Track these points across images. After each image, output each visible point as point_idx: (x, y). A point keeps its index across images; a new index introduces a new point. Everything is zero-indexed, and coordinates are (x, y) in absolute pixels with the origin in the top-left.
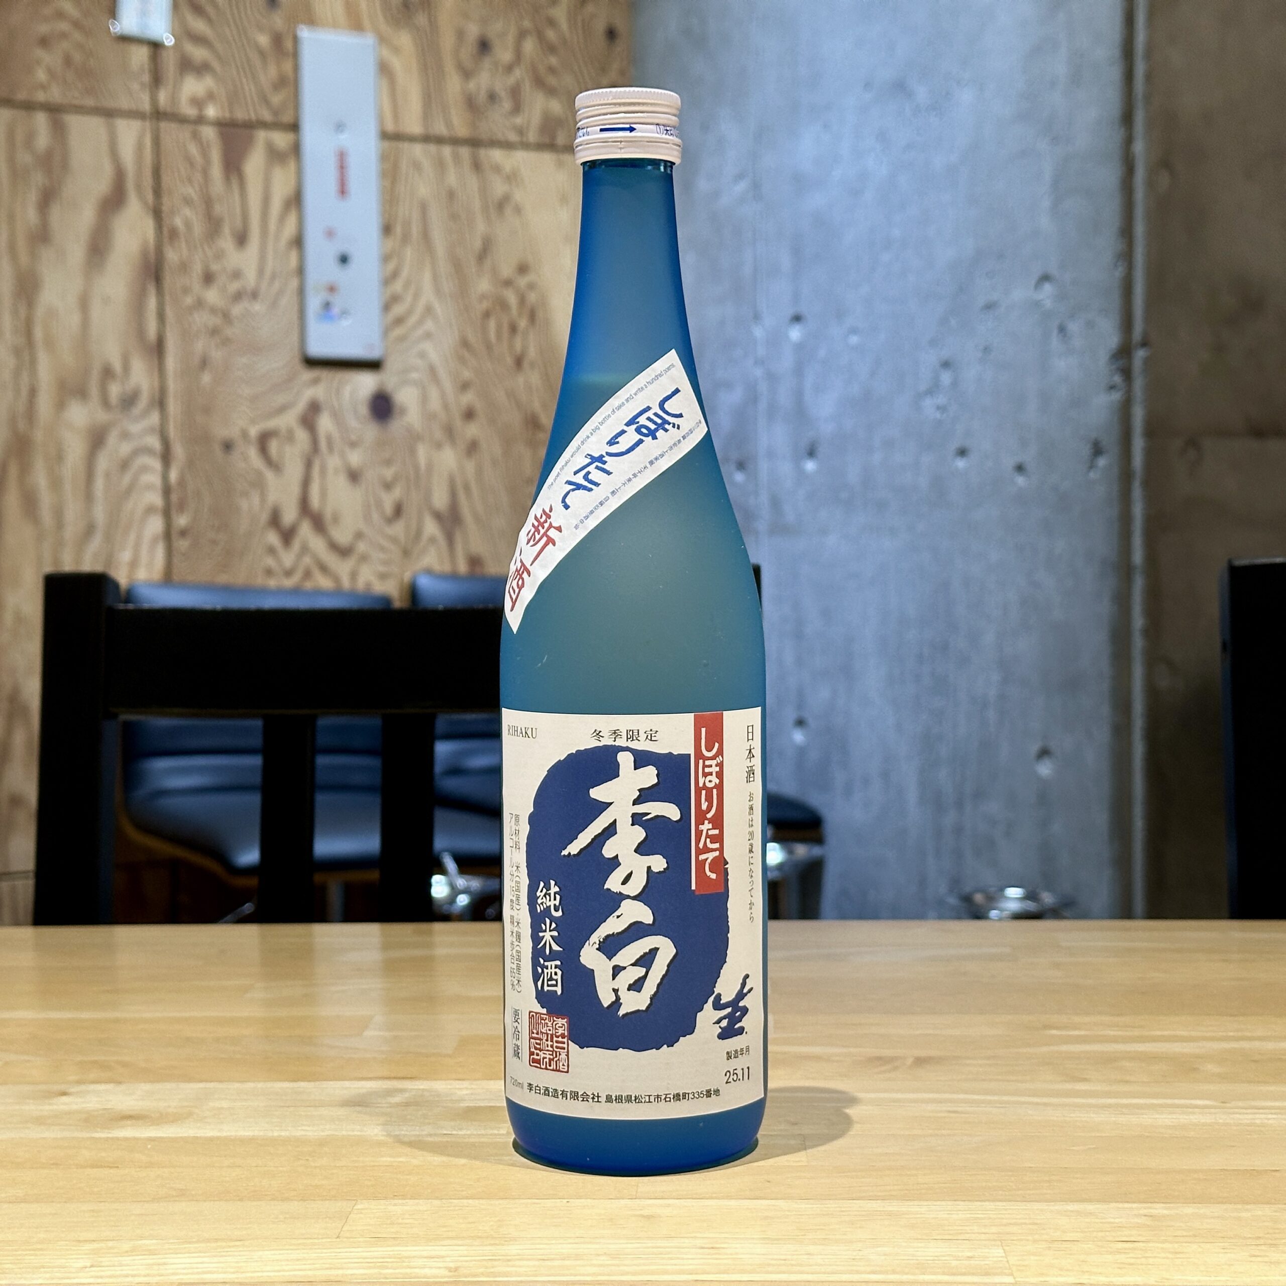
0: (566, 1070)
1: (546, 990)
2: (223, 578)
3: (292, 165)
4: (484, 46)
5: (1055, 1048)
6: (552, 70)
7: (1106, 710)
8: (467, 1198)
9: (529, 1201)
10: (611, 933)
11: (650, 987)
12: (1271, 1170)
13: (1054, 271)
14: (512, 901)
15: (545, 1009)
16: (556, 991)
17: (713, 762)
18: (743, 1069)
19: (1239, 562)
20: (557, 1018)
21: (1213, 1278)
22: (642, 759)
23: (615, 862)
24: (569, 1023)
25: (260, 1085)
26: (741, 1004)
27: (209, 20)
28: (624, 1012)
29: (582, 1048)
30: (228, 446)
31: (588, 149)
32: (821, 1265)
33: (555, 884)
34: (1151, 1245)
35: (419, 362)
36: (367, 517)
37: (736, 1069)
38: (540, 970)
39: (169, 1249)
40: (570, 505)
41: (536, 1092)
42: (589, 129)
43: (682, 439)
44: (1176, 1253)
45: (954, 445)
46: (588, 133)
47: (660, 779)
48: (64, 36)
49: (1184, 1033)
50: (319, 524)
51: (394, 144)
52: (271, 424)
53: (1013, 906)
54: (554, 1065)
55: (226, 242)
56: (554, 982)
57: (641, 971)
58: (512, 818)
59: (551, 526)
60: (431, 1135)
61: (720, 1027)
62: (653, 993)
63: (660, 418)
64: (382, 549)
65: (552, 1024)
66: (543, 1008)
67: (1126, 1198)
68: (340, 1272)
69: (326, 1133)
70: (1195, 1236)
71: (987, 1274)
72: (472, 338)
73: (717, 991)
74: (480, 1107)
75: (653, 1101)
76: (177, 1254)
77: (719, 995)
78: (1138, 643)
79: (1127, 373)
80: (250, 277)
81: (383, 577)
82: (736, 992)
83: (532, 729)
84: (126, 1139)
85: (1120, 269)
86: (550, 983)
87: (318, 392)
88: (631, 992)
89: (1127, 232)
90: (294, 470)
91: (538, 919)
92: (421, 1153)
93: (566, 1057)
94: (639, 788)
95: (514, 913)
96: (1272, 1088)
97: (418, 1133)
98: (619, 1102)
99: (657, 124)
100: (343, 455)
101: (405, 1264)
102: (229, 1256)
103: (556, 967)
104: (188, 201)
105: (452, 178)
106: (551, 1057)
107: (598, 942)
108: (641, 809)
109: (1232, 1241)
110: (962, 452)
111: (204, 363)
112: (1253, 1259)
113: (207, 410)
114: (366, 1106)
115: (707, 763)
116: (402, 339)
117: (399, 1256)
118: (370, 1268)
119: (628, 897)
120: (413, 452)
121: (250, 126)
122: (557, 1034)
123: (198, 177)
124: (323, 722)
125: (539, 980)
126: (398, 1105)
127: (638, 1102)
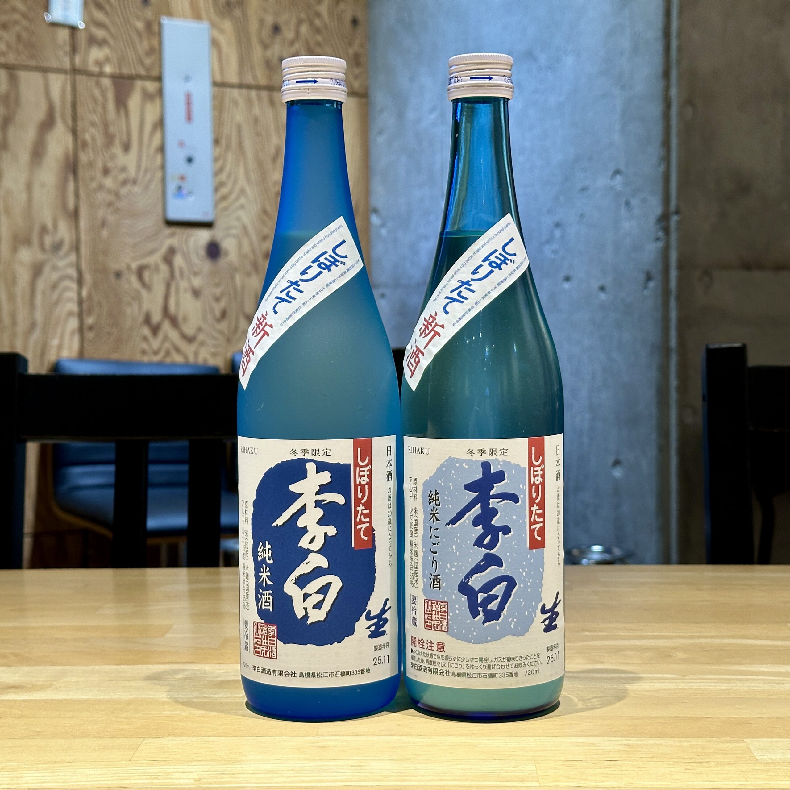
0: (275, 658)
1: (263, 608)
2: (115, 356)
3: (158, 102)
4: (276, 29)
5: (585, 643)
6: (319, 44)
7: (654, 437)
8: (213, 736)
9: (251, 738)
10: (302, 573)
11: (327, 606)
12: (707, 717)
13: (622, 168)
14: (244, 554)
15: (263, 620)
16: (269, 609)
17: (366, 469)
18: (385, 656)
19: (712, 346)
20: (270, 626)
21: (660, 783)
22: (321, 467)
23: (305, 530)
24: (277, 629)
25: (97, 667)
26: (384, 617)
27: (107, 13)
28: (311, 622)
29: (285, 644)
30: (118, 275)
31: (288, 93)
32: (423, 776)
33: (269, 544)
34: (626, 763)
35: (236, 223)
36: (204, 318)
37: (380, 657)
38: (260, 596)
39: (25, 768)
40: (278, 312)
41: (257, 671)
42: (289, 81)
43: (347, 271)
44: (640, 767)
45: (562, 275)
46: (289, 84)
47: (332, 479)
48: (16, 22)
49: (667, 634)
50: (174, 322)
51: (221, 89)
52: (144, 261)
53: (596, 557)
54: (268, 655)
55: (117, 150)
56: (268, 604)
57: (321, 597)
58: (243, 503)
59: (266, 324)
60: (197, 697)
61: (370, 631)
62: (328, 610)
63: (333, 259)
64: (214, 338)
65: (267, 629)
66: (262, 619)
67: (614, 734)
68: (128, 782)
69: (133, 697)
70: (653, 757)
71: (523, 781)
72: (269, 208)
73: (368, 609)
74: (229, 680)
75: (329, 676)
76: (29, 771)
77: (369, 611)
78: (673, 395)
79: (666, 230)
80: (132, 171)
81: (214, 355)
82: (381, 609)
83: (255, 449)
84: (9, 701)
85: (662, 167)
86: (266, 604)
87: (174, 242)
88: (315, 609)
89: (666, 144)
90: (159, 289)
91: (259, 565)
92: (189, 708)
93: (275, 649)
94: (319, 485)
95: (245, 561)
96: (714, 667)
97: (189, 696)
98: (307, 677)
99: (331, 79)
100: (189, 280)
101: (168, 777)
102: (61, 772)
103: (269, 594)
104: (93, 124)
105: (257, 111)
106: (267, 649)
107: (294, 579)
108: (320, 497)
109: (675, 760)
110: (567, 279)
111: (104, 224)
112: (687, 771)
113: (105, 252)
114: (161, 680)
115: (362, 469)
116: (226, 209)
117: (165, 772)
118: (147, 779)
119: (313, 551)
120: (232, 278)
121: (132, 78)
122: (270, 635)
123: (100, 109)
124: (152, 445)
125: (259, 603)
126: (179, 679)
127: (319, 677)
